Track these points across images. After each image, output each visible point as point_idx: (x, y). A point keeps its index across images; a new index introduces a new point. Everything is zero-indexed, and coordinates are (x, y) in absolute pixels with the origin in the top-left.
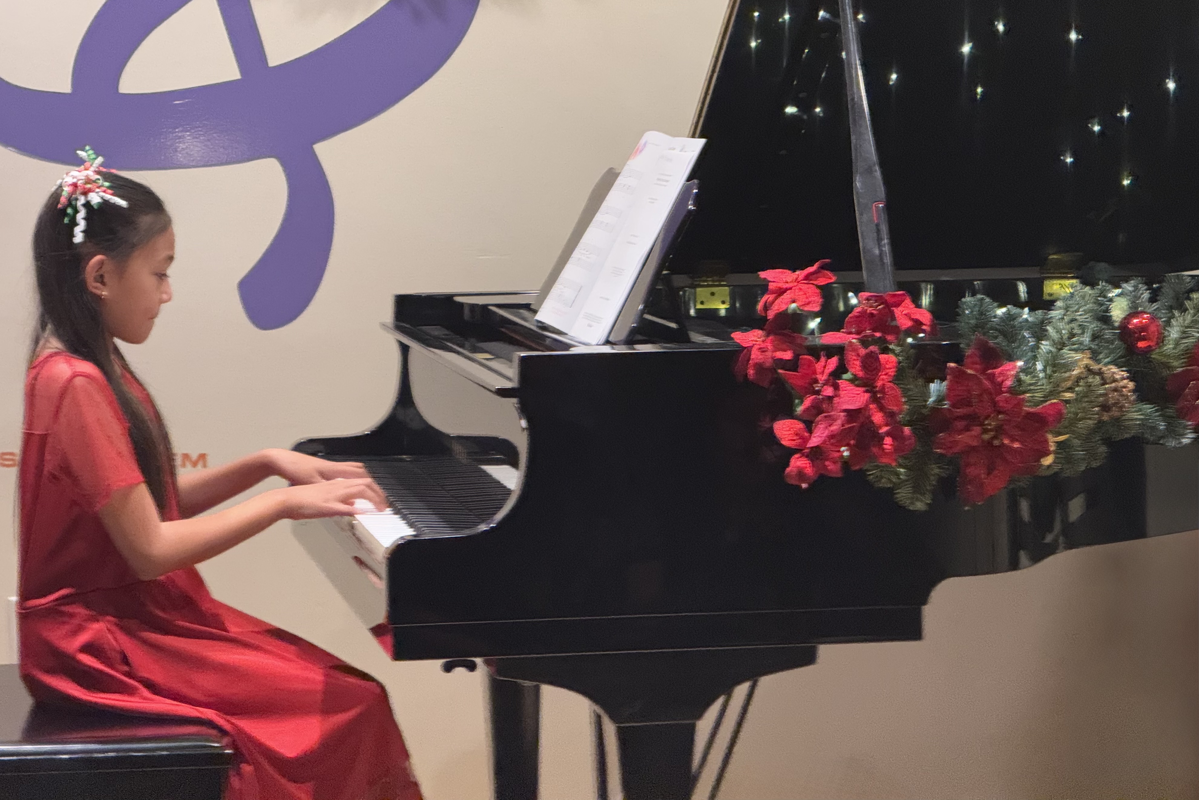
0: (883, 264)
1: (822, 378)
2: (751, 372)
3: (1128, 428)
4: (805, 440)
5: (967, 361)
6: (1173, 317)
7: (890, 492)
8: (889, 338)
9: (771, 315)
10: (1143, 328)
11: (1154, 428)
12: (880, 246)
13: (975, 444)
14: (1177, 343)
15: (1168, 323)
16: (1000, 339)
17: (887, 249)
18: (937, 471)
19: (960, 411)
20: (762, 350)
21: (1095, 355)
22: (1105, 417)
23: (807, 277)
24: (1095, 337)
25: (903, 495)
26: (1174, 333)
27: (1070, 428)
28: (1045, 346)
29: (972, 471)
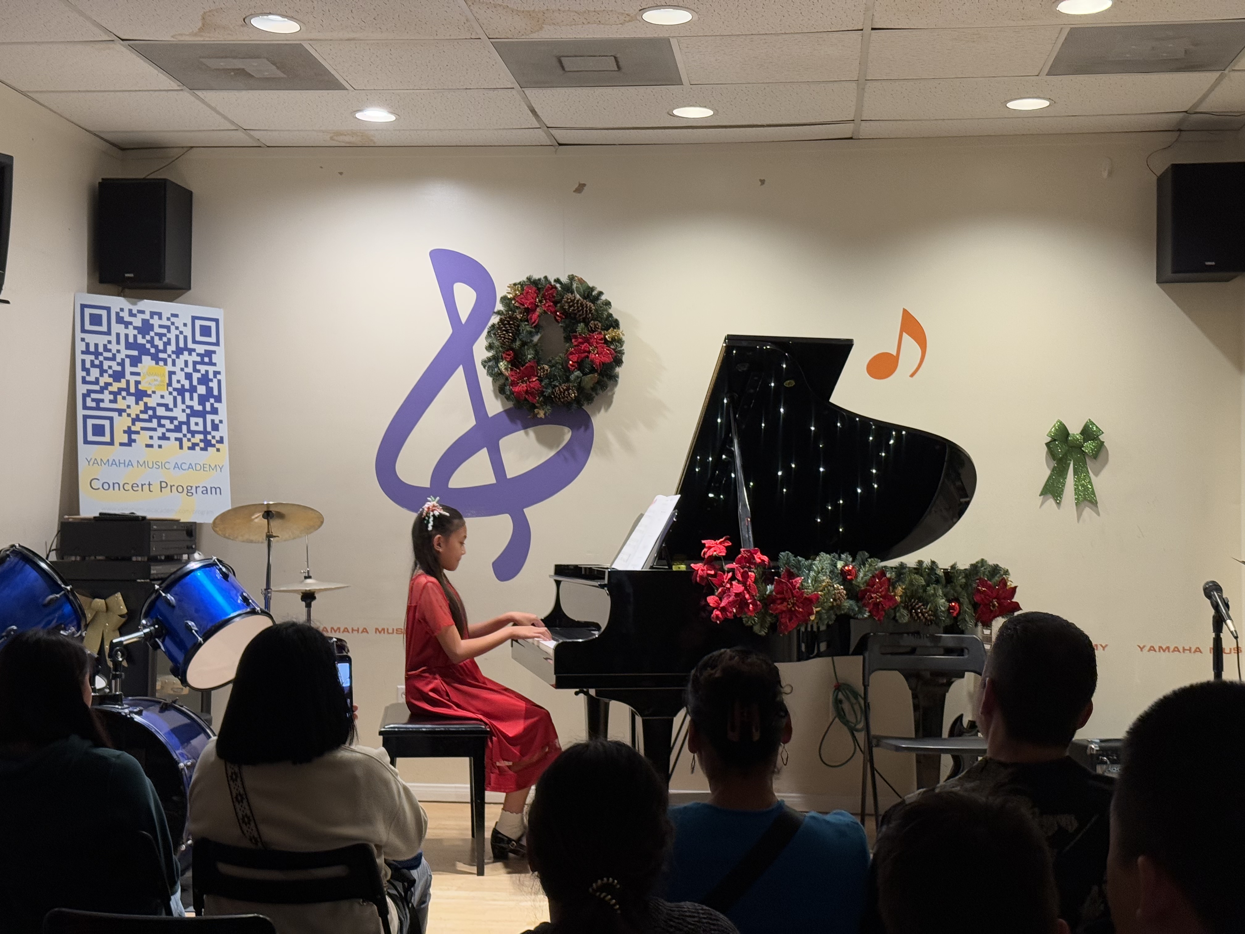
0: (749, 541)
1: (726, 581)
2: (698, 579)
3: (843, 610)
4: (719, 604)
5: (782, 576)
6: (861, 567)
7: (751, 628)
8: (752, 566)
9: (706, 557)
10: (849, 570)
11: (853, 610)
12: (748, 534)
13: (784, 609)
14: (862, 578)
15: (859, 570)
16: (795, 569)
17: (751, 535)
18: (770, 619)
19: (778, 596)
20: (702, 570)
21: (831, 579)
22: (835, 604)
23: (721, 543)
24: (830, 572)
25: (756, 629)
26: (861, 575)
27: (821, 605)
28: (812, 574)
29: (783, 620)
